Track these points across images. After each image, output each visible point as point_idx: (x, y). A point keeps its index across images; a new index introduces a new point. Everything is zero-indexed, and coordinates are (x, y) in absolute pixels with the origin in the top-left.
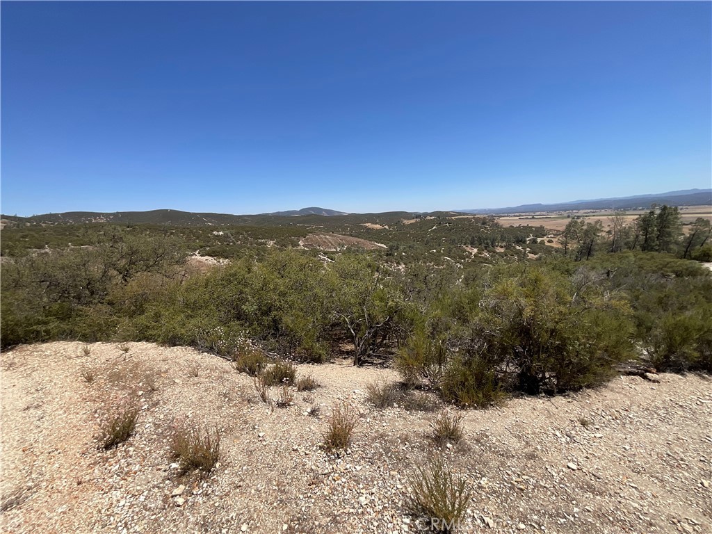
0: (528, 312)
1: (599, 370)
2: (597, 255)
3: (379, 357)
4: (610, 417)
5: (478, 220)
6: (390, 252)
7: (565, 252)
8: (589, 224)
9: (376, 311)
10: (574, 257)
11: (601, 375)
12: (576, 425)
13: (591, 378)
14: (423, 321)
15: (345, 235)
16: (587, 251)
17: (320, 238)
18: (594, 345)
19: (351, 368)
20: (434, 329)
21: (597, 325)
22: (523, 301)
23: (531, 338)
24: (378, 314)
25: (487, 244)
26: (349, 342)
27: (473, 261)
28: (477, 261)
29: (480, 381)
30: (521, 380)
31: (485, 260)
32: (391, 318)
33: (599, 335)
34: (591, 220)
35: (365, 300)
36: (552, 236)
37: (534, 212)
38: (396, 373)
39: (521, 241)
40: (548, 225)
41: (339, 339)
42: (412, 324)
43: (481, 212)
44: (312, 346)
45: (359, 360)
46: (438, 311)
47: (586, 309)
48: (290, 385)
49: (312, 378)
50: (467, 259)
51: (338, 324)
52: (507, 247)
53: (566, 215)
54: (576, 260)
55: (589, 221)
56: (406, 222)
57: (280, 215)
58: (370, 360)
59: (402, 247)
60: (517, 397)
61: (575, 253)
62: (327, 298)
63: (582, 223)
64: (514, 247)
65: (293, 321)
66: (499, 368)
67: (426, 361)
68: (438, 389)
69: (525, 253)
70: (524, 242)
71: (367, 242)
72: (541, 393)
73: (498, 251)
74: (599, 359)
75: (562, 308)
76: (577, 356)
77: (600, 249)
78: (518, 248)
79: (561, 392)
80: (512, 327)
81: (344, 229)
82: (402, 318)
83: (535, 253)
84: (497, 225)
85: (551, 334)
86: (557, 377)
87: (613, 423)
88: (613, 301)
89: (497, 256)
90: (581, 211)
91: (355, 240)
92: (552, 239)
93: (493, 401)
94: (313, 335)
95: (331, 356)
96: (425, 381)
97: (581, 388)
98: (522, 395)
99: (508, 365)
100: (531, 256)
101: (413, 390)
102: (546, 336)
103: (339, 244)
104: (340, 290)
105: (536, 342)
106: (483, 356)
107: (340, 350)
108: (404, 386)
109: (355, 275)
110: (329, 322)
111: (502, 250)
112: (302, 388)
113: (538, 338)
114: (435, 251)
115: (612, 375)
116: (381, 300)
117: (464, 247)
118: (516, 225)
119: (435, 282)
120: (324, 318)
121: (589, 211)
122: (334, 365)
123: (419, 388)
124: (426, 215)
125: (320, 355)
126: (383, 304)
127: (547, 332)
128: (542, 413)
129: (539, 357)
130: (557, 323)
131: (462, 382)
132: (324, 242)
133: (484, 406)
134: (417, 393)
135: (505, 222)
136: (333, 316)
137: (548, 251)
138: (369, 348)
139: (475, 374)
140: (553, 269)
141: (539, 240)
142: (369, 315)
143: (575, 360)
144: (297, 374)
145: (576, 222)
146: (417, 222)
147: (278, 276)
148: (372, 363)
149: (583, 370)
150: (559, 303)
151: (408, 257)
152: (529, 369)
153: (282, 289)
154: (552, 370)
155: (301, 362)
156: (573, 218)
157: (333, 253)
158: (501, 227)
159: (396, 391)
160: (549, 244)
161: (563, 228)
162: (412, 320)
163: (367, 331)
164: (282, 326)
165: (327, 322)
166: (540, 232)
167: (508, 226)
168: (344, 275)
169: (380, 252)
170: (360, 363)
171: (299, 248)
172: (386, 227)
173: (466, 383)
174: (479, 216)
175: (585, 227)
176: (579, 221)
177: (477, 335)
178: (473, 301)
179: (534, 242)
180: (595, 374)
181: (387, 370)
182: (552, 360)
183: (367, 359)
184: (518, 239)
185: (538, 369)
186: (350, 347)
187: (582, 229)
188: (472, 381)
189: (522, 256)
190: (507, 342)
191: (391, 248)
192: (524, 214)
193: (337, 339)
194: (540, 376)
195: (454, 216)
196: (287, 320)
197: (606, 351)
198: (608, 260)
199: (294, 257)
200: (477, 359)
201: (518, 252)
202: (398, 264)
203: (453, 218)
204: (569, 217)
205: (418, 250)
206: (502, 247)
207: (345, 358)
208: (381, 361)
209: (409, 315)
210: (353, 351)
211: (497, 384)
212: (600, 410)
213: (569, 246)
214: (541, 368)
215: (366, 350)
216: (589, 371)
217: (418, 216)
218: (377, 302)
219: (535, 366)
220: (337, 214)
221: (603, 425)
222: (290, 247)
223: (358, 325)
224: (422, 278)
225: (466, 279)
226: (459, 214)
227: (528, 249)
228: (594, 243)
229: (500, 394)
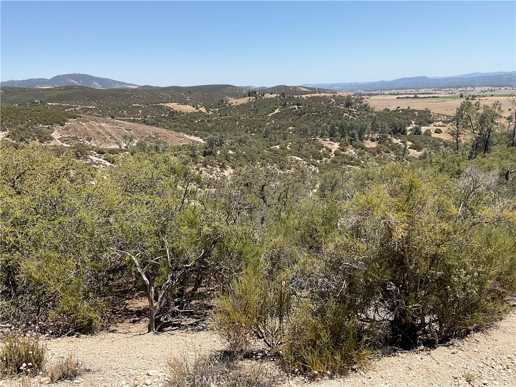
0: (399, 233)
1: (490, 306)
2: (496, 150)
3: (190, 314)
4: (501, 367)
5: (339, 100)
6: (209, 150)
7: (456, 147)
8: (486, 107)
9: (183, 244)
10: (467, 153)
11: (493, 312)
12: (460, 382)
13: (480, 317)
14: (257, 254)
15: (134, 121)
16: (483, 145)
17: (91, 127)
18: (483, 273)
19: (144, 337)
20: (273, 265)
21: (489, 245)
22: (393, 217)
23: (406, 270)
24: (185, 247)
25: (353, 135)
26: (142, 295)
27: (334, 162)
28: (339, 161)
29: (337, 336)
30: (393, 330)
31: (351, 160)
32: (208, 253)
33: (490, 260)
34: (488, 102)
35: (165, 226)
36: (441, 123)
37: (417, 89)
38: (216, 337)
39: (399, 131)
40: (435, 108)
41: (125, 292)
42: (239, 260)
43: (344, 87)
44: (75, 307)
45: (157, 321)
46: (280, 238)
47: (474, 224)
48: (35, 374)
49: (74, 360)
50: (324, 159)
51: (122, 268)
52: (381, 141)
53: (458, 94)
54: (470, 158)
55: (486, 103)
56: (234, 102)
57: (16, 85)
58: (174, 320)
59: (227, 142)
60: (389, 354)
61: (470, 147)
62: (100, 225)
63: (477, 104)
64: (390, 141)
65: (39, 268)
66: (363, 316)
67: (261, 313)
68: (277, 355)
69: (405, 149)
70: (404, 133)
71: (172, 134)
72: (419, 345)
73: (368, 146)
74: (490, 291)
75: (444, 225)
76: (464, 290)
77: (499, 142)
78: (395, 141)
79: (445, 340)
80: (381, 256)
81: (133, 112)
82: (225, 252)
83: (418, 148)
84: (366, 108)
85: (432, 262)
86: (440, 321)
87: (504, 374)
88: (505, 212)
89: (367, 154)
90: (477, 88)
91: (151, 130)
92: (441, 128)
93: (355, 363)
94: (78, 289)
95: (110, 320)
96: (259, 345)
97: (468, 332)
98: (395, 351)
99: (376, 310)
100: (413, 153)
101: (241, 360)
102: (424, 265)
103: (125, 137)
104: (124, 212)
105: (412, 274)
106: (342, 300)
107: (126, 310)
108: (227, 356)
109: (149, 186)
110: (105, 266)
111: (374, 145)
112: (57, 377)
113: (416, 268)
114: (278, 147)
115: (505, 311)
116: (192, 224)
117: (320, 140)
118: (393, 108)
119: (277, 195)
120: (96, 258)
121: (486, 88)
122: (115, 335)
123: (249, 356)
124: (264, 91)
125: (91, 321)
126: (195, 231)
127: (426, 260)
128: (419, 372)
129: (416, 296)
130: (438, 245)
131: (312, 340)
132: (99, 133)
133: (343, 373)
134: (247, 364)
135: (377, 103)
136: (111, 255)
137: (436, 145)
138: (172, 303)
139: (331, 327)
140: (441, 170)
141: (423, 129)
142: (172, 250)
143: (461, 295)
144: (47, 356)
145: (469, 105)
146: (250, 103)
147: (13, 192)
148: (179, 325)
149: (471, 307)
150: (441, 218)
151: (237, 157)
152: (403, 313)
153: (18, 214)
154: (433, 312)
155: (57, 334)
156: (468, 99)
157: (112, 151)
158: (372, 111)
159: (215, 364)
160: (436, 135)
161: (453, 113)
162: (241, 253)
163: (170, 276)
164: (21, 277)
165: (100, 265)
166: (425, 117)
167: (381, 109)
168: (130, 187)
169: (193, 148)
170: (158, 326)
171: (52, 143)
172: (203, 110)
173: (318, 342)
174: (341, 94)
175: (481, 111)
176: (473, 102)
177: (333, 269)
178: (329, 220)
179: (417, 132)
180: (485, 311)
181: (202, 333)
182: (433, 298)
183: (170, 319)
184: (396, 128)
185: (415, 313)
186: (143, 303)
187: (478, 114)
188: (325, 337)
189: (401, 154)
190: (373, 278)
191: (211, 143)
192: (404, 91)
193: (122, 292)
194: (419, 322)
195: (306, 93)
196: (29, 266)
197: (498, 280)
198: (507, 157)
199: (40, 159)
200: (332, 303)
201: (395, 148)
202: (223, 167)
203: (304, 96)
204: (461, 96)
205: (253, 147)
206: (373, 140)
207: (134, 322)
208: (193, 321)
209: (235, 245)
210: (149, 309)
211: (360, 338)
212: (490, 359)
213: (462, 137)
214: (419, 311)
215: (168, 305)
216: (478, 308)
217: (251, 93)
218: (185, 229)
219: (411, 309)
220: (117, 87)
221: (492, 378)
222: (37, 143)
223: (155, 267)
224: (256, 188)
225: (322, 189)
226: (313, 90)
227: (409, 143)
228: (491, 134)
229: (364, 352)
